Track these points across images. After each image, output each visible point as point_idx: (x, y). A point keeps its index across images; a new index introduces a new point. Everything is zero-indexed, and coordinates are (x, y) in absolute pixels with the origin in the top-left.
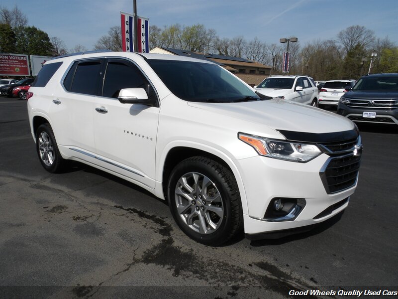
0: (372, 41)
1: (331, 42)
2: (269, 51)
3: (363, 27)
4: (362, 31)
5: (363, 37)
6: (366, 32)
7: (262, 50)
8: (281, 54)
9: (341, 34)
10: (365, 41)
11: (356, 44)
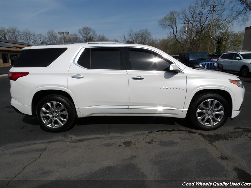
0: (96, 35)
1: (75, 35)
2: (38, 38)
3: (90, 28)
4: (90, 30)
5: (91, 33)
6: (92, 31)
7: (33, 38)
8: (46, 40)
9: (80, 31)
10: (92, 36)
11: (88, 37)
